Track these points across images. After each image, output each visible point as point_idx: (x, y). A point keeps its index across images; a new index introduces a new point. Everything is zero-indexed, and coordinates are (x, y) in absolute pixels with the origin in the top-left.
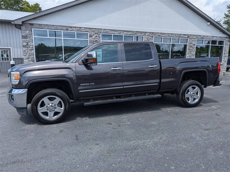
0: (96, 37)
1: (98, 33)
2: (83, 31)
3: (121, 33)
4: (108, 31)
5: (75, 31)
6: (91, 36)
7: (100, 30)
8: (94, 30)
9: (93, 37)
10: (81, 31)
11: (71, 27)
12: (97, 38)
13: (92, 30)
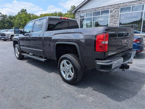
0: (116, 11)
1: (117, 8)
2: (106, 9)
3: (143, 3)
4: (127, 4)
5: (101, 10)
6: (111, 12)
7: (119, 5)
8: (114, 6)
9: (113, 12)
10: (104, 9)
11: (98, 8)
12: (116, 13)
13: (113, 6)
